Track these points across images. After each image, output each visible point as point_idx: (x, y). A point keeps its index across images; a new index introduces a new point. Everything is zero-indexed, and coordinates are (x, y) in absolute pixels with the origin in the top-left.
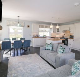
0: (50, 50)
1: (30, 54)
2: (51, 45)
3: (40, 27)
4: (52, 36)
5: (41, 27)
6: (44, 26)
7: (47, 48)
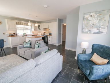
0: (28, 47)
1: (6, 55)
2: (29, 42)
3: (17, 24)
4: (33, 34)
5: (19, 24)
6: (22, 23)
7: (25, 46)
